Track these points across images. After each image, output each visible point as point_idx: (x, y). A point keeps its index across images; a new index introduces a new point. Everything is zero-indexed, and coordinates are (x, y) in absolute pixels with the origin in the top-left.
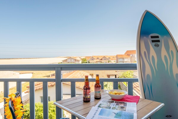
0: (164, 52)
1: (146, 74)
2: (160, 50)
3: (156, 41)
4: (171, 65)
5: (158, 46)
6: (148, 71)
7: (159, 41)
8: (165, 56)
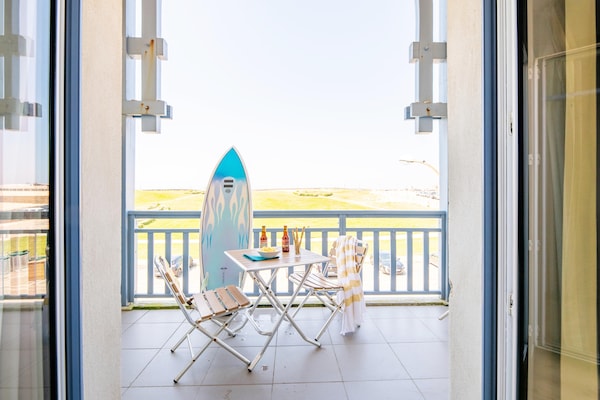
0: (234, 199)
1: (208, 223)
2: (230, 198)
3: (228, 186)
4: (238, 213)
5: (229, 191)
6: (211, 220)
7: (231, 186)
8: (234, 205)
